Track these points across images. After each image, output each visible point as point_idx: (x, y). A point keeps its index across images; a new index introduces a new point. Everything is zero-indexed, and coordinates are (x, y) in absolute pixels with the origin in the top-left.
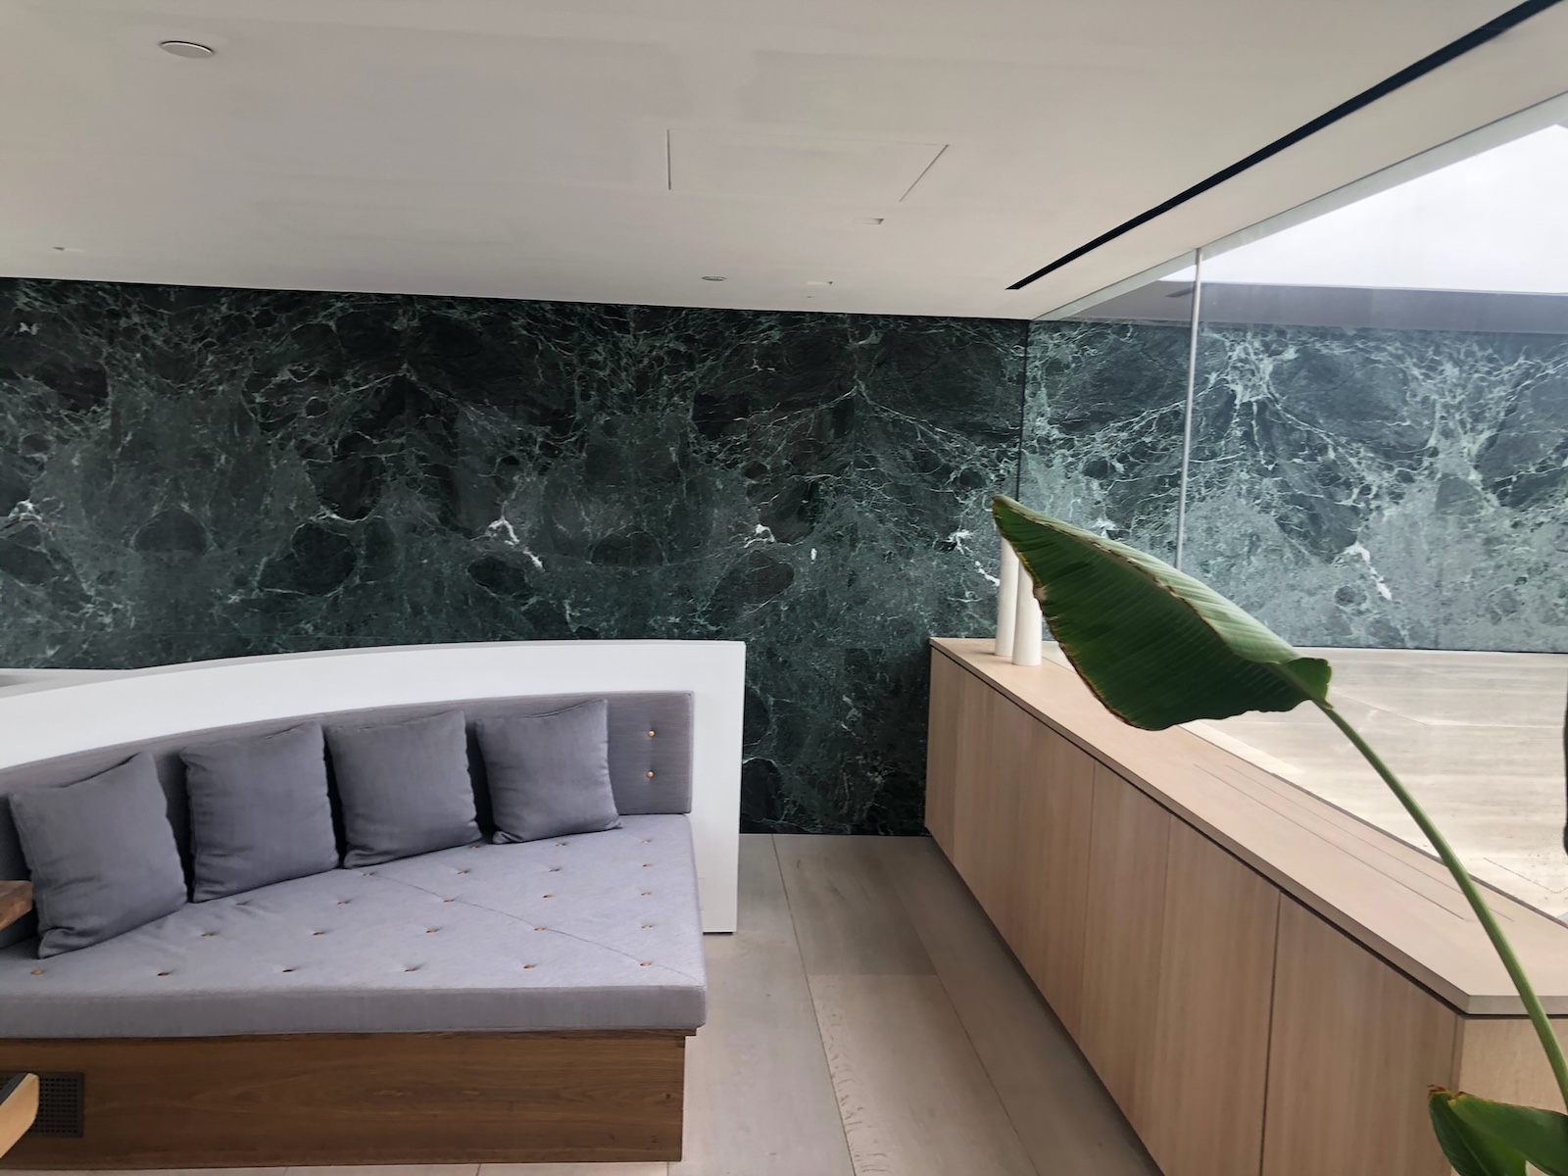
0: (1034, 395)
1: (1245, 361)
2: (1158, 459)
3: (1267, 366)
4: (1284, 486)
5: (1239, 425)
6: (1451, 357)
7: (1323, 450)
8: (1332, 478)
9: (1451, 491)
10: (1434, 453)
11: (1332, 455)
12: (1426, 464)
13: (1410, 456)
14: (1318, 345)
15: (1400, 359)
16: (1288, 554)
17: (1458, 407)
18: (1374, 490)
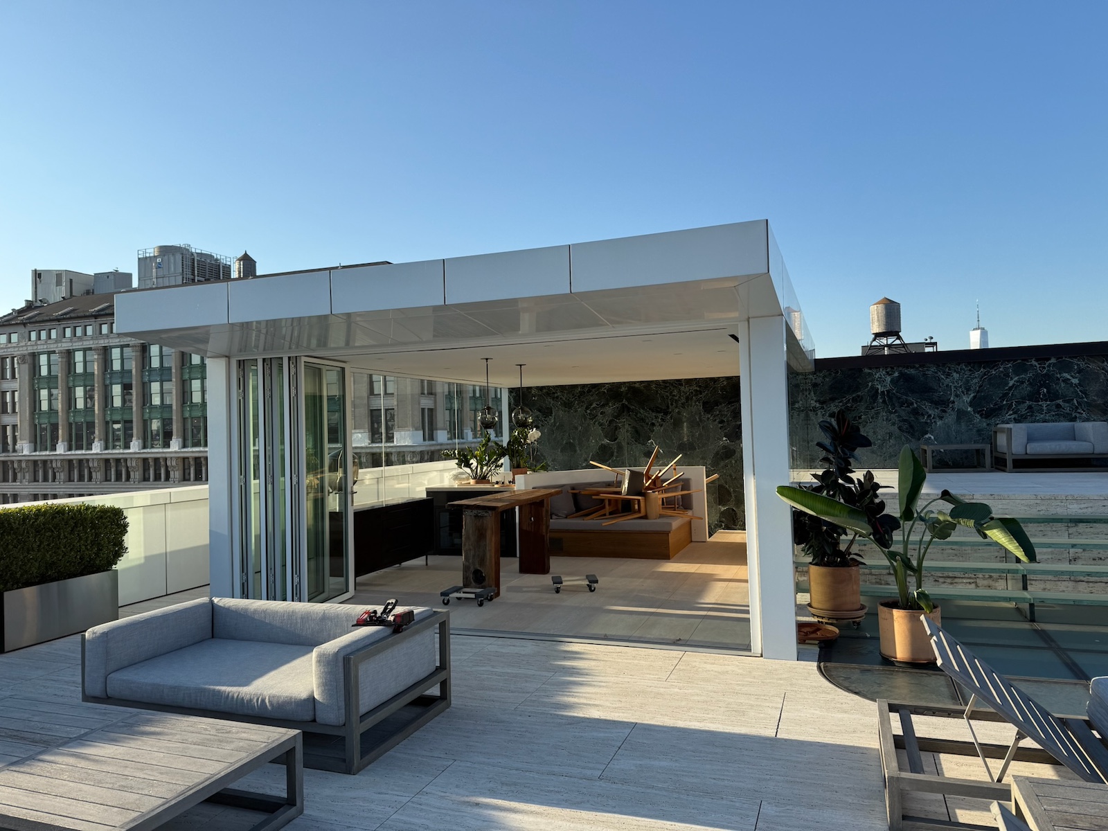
0: (809, 394)
1: (881, 378)
2: (854, 410)
3: (889, 379)
4: (899, 416)
5: (881, 398)
6: (955, 371)
7: (912, 404)
8: (916, 412)
9: (961, 414)
10: (953, 402)
11: (915, 405)
12: (951, 406)
13: (945, 404)
14: (906, 371)
15: (936, 373)
16: (903, 438)
17: (961, 387)
18: (933, 416)
